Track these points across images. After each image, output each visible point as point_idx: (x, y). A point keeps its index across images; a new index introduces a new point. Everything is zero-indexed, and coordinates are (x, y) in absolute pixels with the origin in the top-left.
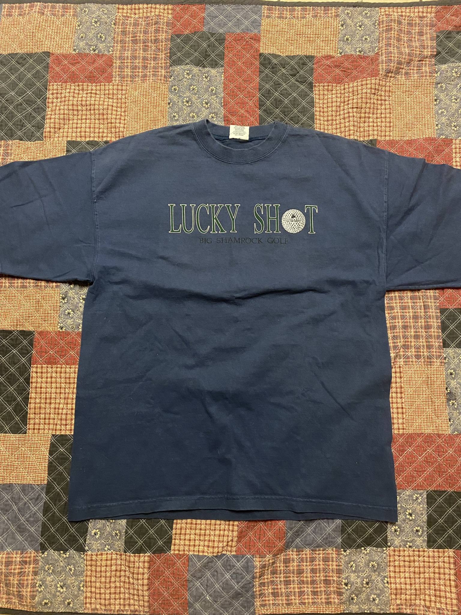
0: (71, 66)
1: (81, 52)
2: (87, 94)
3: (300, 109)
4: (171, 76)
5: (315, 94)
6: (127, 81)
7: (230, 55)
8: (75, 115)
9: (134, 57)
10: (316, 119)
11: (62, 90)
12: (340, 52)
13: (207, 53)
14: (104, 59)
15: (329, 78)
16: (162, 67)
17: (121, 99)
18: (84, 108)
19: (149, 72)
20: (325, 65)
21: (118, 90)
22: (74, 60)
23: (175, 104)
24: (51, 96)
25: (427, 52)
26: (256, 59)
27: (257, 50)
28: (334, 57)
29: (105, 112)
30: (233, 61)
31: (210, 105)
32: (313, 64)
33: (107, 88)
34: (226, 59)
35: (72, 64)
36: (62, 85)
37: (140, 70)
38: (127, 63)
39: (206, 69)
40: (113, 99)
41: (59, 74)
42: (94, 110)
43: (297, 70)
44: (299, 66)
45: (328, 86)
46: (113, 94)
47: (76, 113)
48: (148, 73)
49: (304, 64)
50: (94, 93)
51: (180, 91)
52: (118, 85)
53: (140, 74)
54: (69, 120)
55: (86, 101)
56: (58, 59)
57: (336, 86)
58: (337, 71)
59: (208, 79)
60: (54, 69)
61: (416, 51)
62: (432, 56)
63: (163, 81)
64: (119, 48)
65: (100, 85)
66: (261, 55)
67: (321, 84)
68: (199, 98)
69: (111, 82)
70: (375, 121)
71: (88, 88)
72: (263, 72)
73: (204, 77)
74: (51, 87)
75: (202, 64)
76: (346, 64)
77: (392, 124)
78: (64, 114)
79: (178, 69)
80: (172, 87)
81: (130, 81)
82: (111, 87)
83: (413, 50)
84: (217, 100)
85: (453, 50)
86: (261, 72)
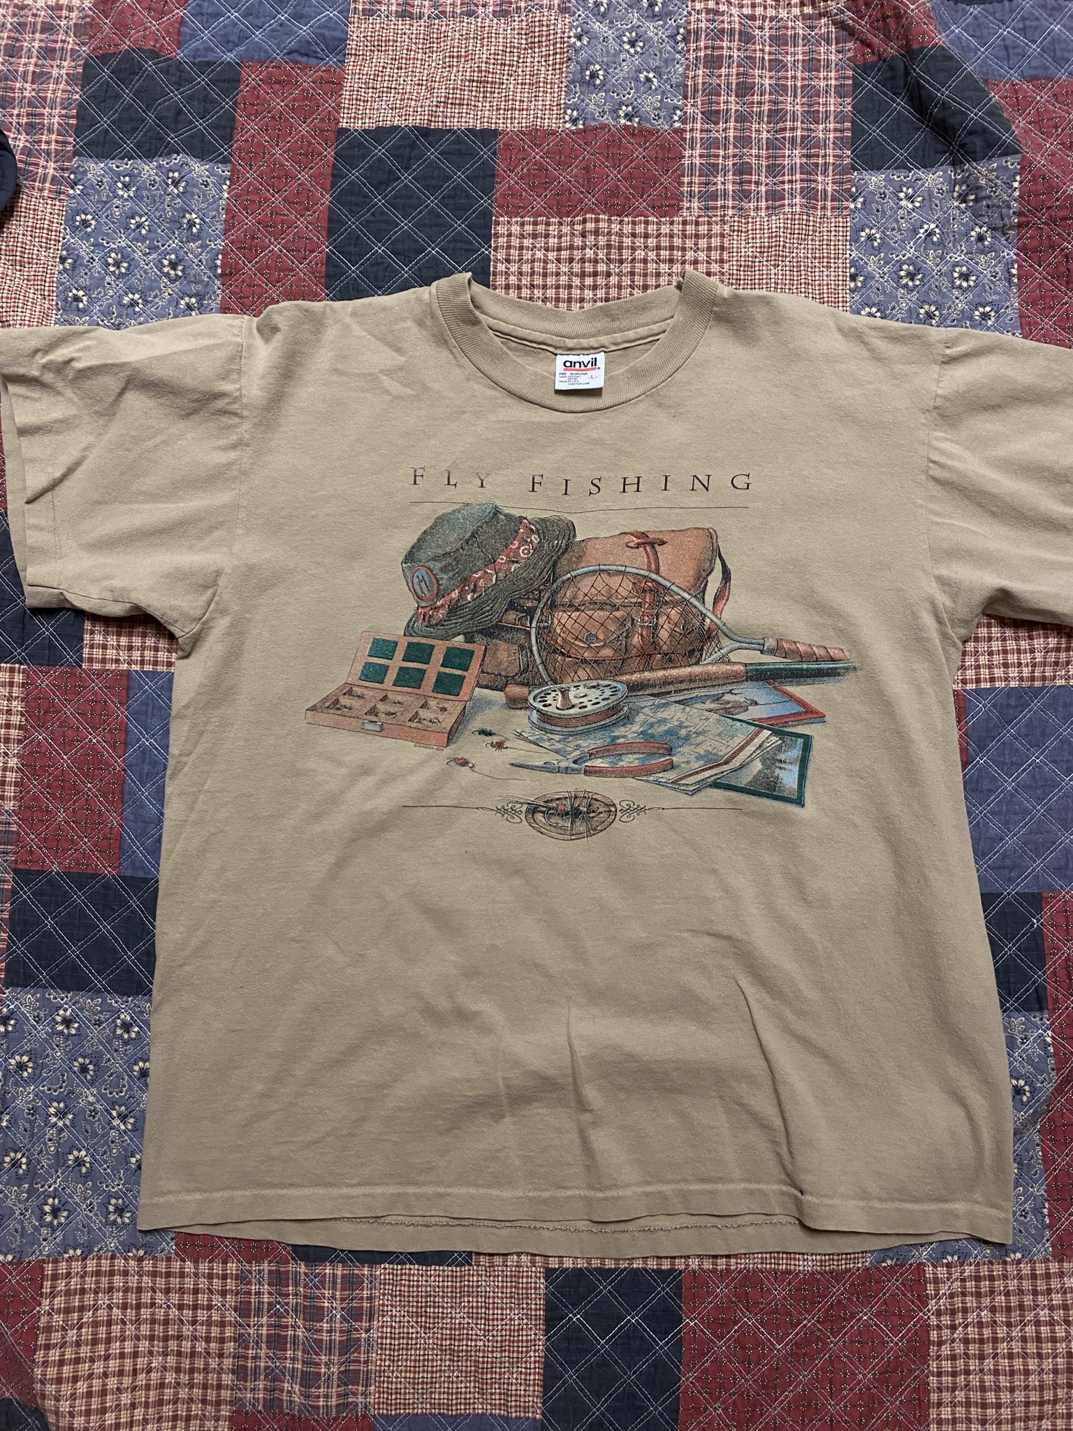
4: (75, 183)
5: (497, 247)
12: (571, 116)
15: (538, 202)
23: (82, 264)
28: (554, 133)
31: (183, 271)
32: (494, 154)
34: (239, 140)
39: (177, 160)
45: (535, 224)
57: (560, 224)
66: (341, 133)
67: (514, 219)
68: (153, 249)
72: (343, 177)
84: (204, 258)
86: (337, 175)
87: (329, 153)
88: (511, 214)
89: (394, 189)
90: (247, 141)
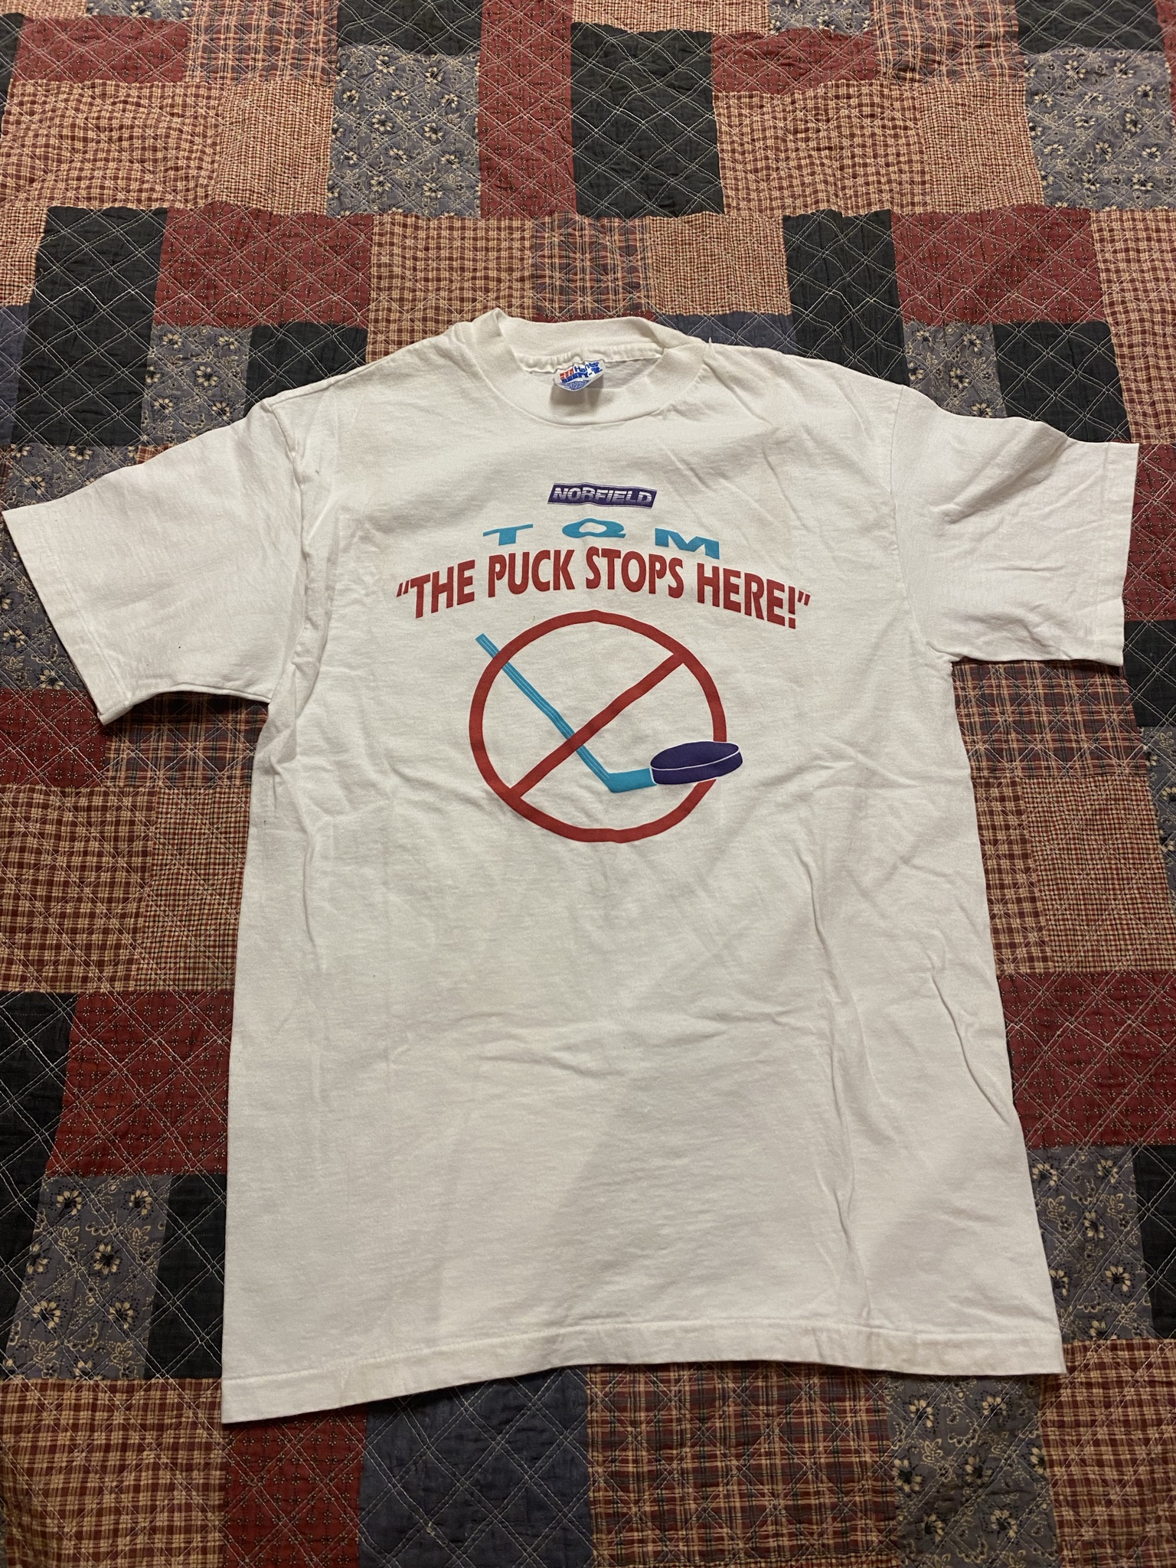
0: (75, 45)
1: (107, 14)
2: (114, 104)
3: (681, 144)
4: (341, 70)
5: (719, 115)
6: (223, 78)
7: (498, 30)
8: (78, 151)
9: (244, 28)
10: (724, 168)
11: (46, 96)
12: (775, 25)
13: (435, 23)
14: (166, 30)
15: (752, 81)
16: (317, 51)
17: (205, 118)
18: (103, 136)
19: (284, 60)
20: (739, 51)
21: (197, 96)
22: (86, 31)
23: (351, 131)
24: (15, 110)
25: (996, 28)
26: (562, 37)
27: (565, 18)
28: (761, 37)
29: (160, 144)
30: (505, 42)
31: (443, 137)
32: (709, 52)
33: (169, 92)
34: (486, 38)
35: (81, 41)
36: (47, 85)
37: (260, 56)
38: (226, 39)
39: (434, 58)
40: (183, 116)
41: (44, 62)
42: (131, 138)
43: (668, 62)
44: (673, 54)
45: (751, 97)
46: (185, 105)
47: (79, 145)
48: (280, 63)
49: (686, 50)
50: (132, 104)
51: (365, 100)
52: (198, 87)
53: (260, 64)
54: (59, 161)
55: (110, 119)
56: (44, 32)
57: (772, 99)
58: (772, 66)
59: (440, 79)
60: (29, 51)
61: (966, 26)
62: (1010, 36)
63: (318, 81)
64: (206, 9)
65: (152, 87)
66: (575, 26)
67: (732, 94)
68: (414, 118)
69: (181, 79)
70: (883, 171)
71: (117, 91)
72: (581, 65)
73: (428, 75)
74: (18, 91)
75: (424, 48)
76: (793, 50)
77: (927, 177)
78: (47, 146)
79: (359, 50)
80: (344, 92)
81: (232, 79)
82: (180, 91)
83: (961, 24)
84: (463, 124)
85: (1062, 23)
86: (575, 64)
87: (567, 47)
88: (729, 91)
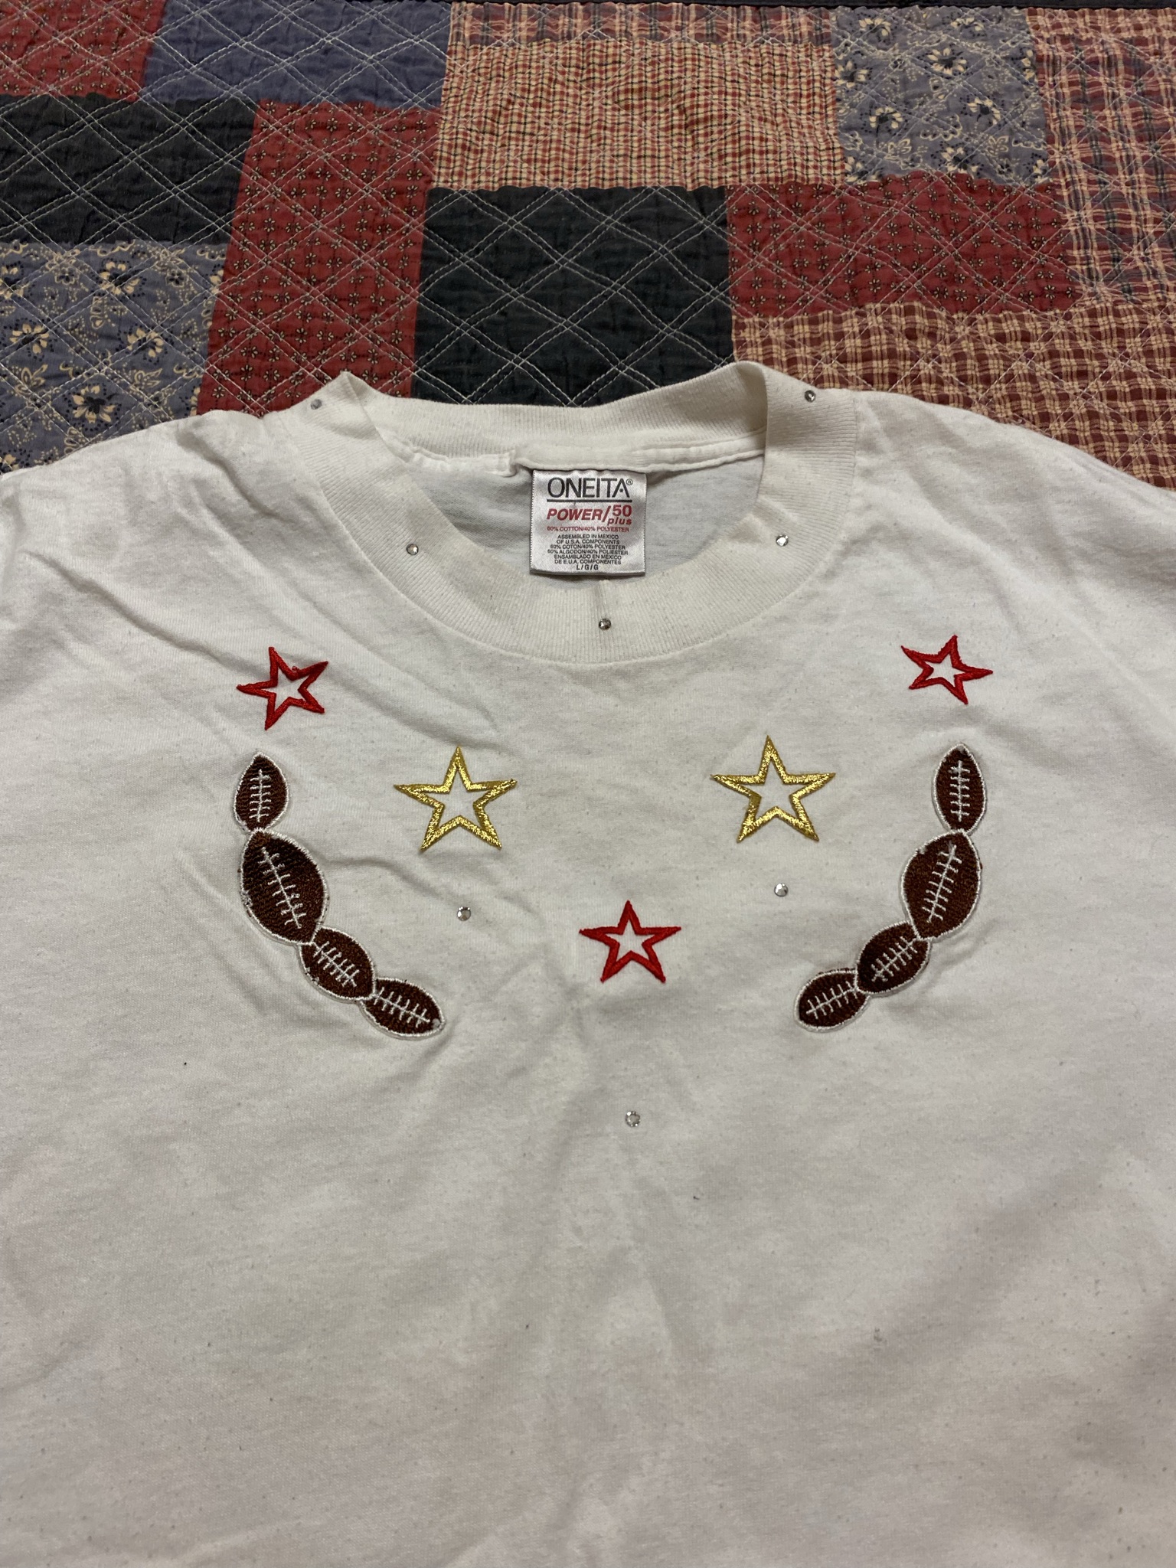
7: (272, 189)
12: (855, 167)
27: (420, 175)
31: (115, 414)
32: (722, 225)
34: (246, 208)
39: (123, 246)
45: (814, 322)
59: (130, 289)
66: (438, 196)
84: (165, 393)
86: (430, 259)
87: (415, 225)
88: (764, 311)
89: (541, 277)
90: (261, 209)
